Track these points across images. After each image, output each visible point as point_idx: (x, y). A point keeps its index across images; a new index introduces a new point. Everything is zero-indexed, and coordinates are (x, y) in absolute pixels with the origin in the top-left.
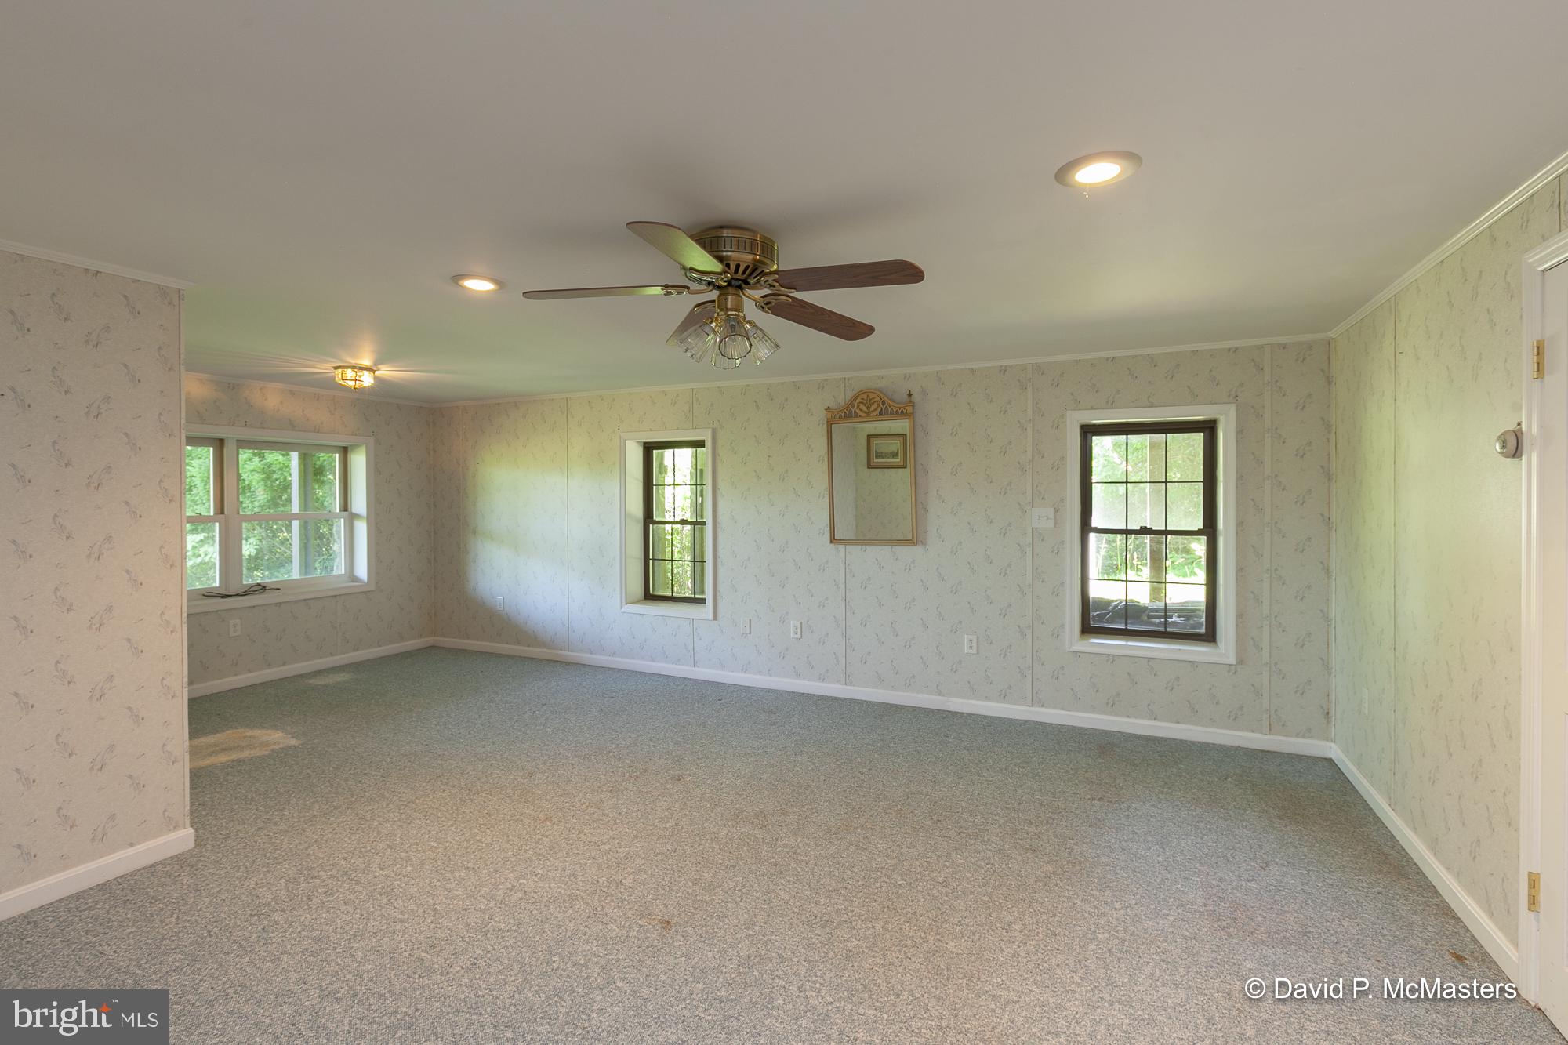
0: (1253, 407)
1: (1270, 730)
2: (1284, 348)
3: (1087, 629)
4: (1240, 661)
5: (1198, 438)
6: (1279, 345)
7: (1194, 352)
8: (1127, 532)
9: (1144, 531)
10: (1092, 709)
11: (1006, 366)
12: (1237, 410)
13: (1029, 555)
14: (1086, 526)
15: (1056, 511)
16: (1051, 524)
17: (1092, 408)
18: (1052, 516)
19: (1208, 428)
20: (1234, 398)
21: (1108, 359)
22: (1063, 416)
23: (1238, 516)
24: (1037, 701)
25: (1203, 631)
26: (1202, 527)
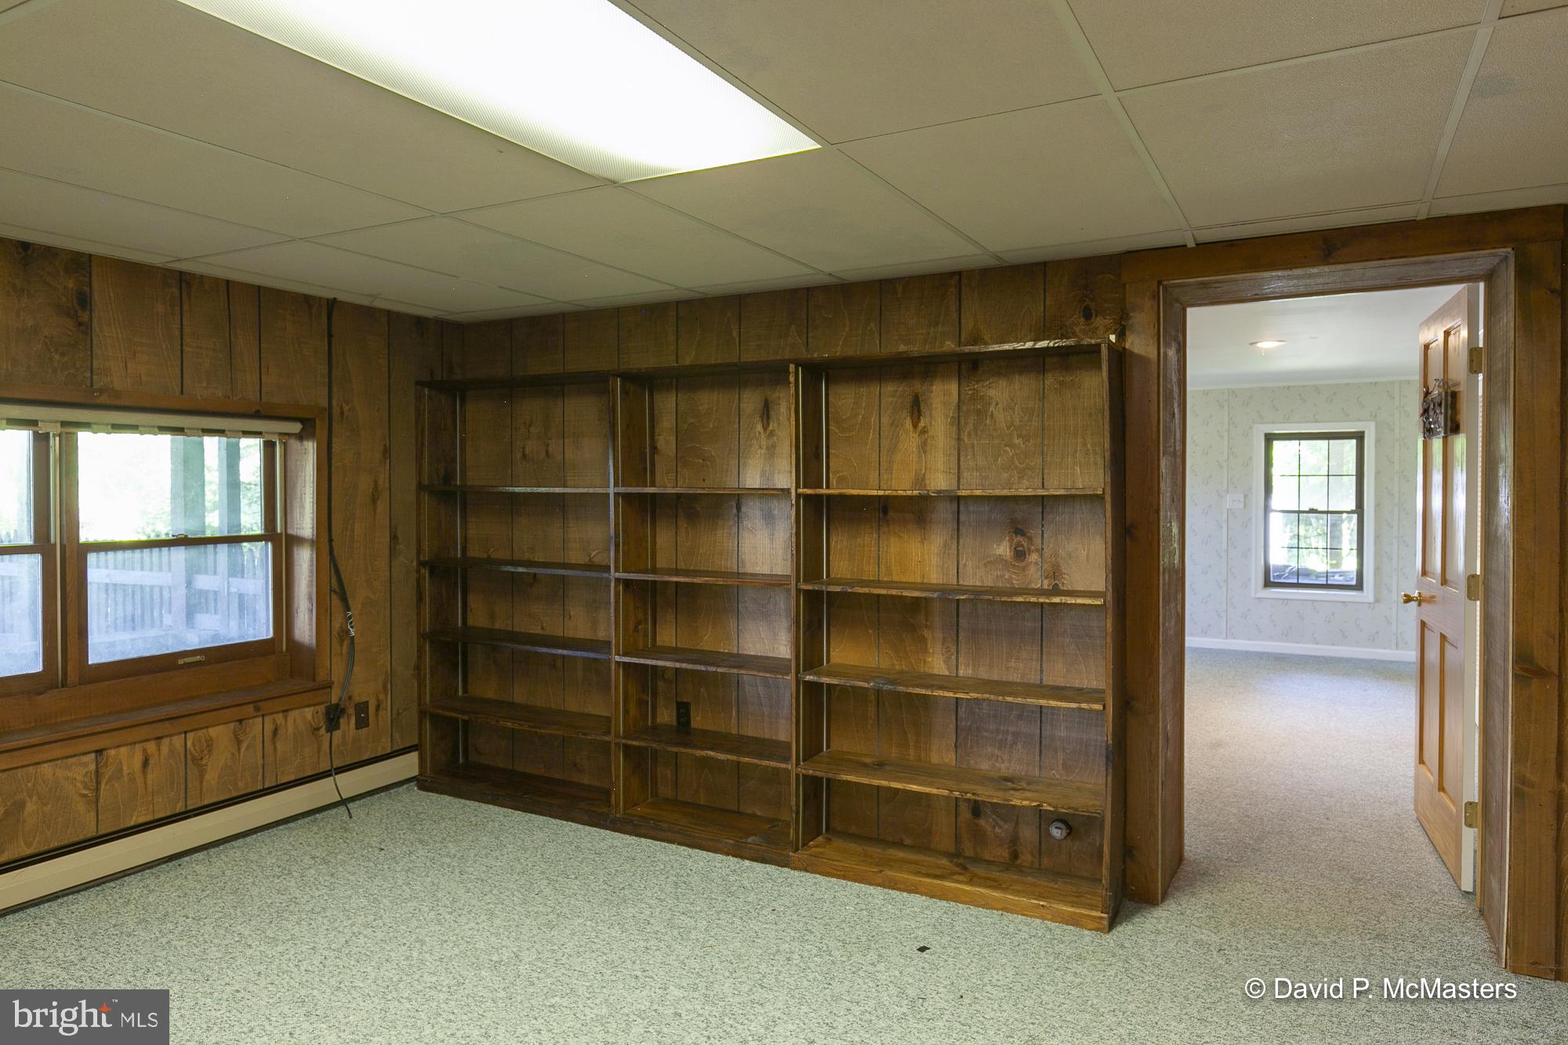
0: (1387, 424)
1: (1397, 647)
2: (1408, 384)
3: (1268, 584)
4: (1377, 601)
6: (1405, 381)
7: (1347, 385)
8: (1299, 512)
9: (1312, 511)
10: (1271, 638)
11: (1208, 391)
12: (1376, 426)
13: (1225, 530)
14: (1267, 509)
15: (1246, 496)
16: (1242, 506)
17: (1273, 423)
18: (1242, 500)
19: (1359, 437)
20: (1374, 417)
21: (1284, 387)
22: (1251, 428)
23: (1376, 500)
24: (1230, 634)
25: (1354, 583)
26: (1354, 508)
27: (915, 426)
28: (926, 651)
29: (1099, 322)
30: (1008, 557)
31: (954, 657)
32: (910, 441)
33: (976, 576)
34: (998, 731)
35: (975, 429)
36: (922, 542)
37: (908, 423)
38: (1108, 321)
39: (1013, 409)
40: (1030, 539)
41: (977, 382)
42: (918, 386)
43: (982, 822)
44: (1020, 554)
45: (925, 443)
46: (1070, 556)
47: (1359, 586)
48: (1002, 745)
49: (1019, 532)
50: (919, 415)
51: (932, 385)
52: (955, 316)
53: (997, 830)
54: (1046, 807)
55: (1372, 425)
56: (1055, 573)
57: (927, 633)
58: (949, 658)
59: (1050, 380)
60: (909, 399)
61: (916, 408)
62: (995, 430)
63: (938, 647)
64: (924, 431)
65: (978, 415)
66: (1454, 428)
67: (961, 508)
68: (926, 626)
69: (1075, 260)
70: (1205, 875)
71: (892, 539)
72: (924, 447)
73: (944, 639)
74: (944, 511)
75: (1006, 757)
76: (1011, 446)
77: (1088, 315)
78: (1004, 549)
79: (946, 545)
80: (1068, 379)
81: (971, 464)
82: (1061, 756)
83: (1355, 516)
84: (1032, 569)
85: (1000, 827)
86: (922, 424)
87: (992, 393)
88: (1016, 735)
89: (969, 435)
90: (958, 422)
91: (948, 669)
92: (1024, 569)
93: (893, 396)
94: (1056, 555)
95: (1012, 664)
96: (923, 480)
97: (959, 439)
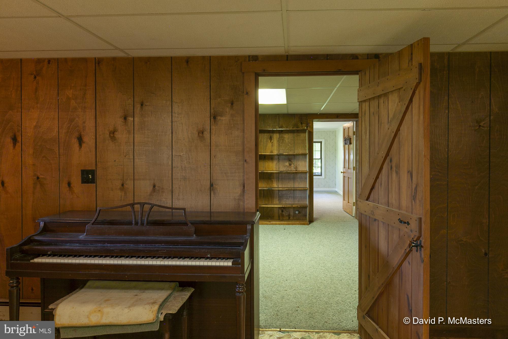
1: (329, 187)
4: (325, 178)
5: (320, 143)
12: (325, 140)
19: (321, 142)
23: (325, 157)
25: (320, 174)
26: (320, 158)
27: (271, 142)
28: (273, 183)
29: (303, 125)
30: (288, 165)
31: (278, 184)
32: (270, 145)
33: (282, 169)
34: (286, 196)
35: (282, 143)
36: (272, 163)
37: (269, 141)
38: (305, 125)
39: (289, 139)
40: (292, 162)
41: (282, 134)
42: (271, 134)
43: (283, 213)
44: (290, 165)
45: (272, 145)
46: (299, 165)
47: (321, 175)
48: (287, 199)
49: (290, 161)
50: (271, 139)
51: (274, 134)
52: (278, 122)
53: (286, 214)
54: (299, 206)
55: (324, 140)
56: (296, 168)
57: (273, 180)
58: (277, 184)
59: (295, 134)
60: (270, 137)
61: (271, 138)
62: (286, 143)
63: (275, 182)
64: (272, 143)
65: (283, 140)
66: (351, 144)
67: (280, 157)
68: (273, 179)
69: (299, 114)
70: (317, 219)
71: (266, 163)
72: (272, 146)
73: (276, 180)
74: (276, 157)
75: (288, 201)
76: (289, 146)
77: (302, 123)
78: (287, 164)
79: (277, 164)
80: (298, 134)
81: (281, 149)
82: (297, 199)
83: (320, 160)
84: (292, 167)
85: (287, 213)
86: (272, 141)
87: (285, 136)
88: (289, 197)
89: (281, 143)
90: (278, 141)
91: (277, 186)
92: (291, 167)
93: (266, 136)
94: (296, 165)
95: (289, 184)
96: (272, 151)
97: (279, 144)
